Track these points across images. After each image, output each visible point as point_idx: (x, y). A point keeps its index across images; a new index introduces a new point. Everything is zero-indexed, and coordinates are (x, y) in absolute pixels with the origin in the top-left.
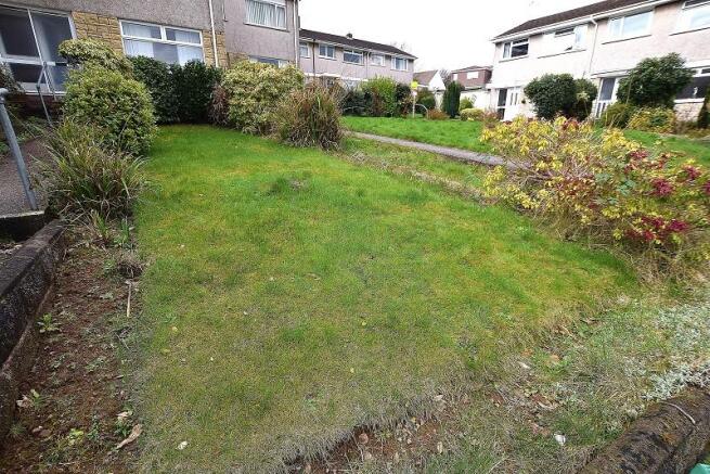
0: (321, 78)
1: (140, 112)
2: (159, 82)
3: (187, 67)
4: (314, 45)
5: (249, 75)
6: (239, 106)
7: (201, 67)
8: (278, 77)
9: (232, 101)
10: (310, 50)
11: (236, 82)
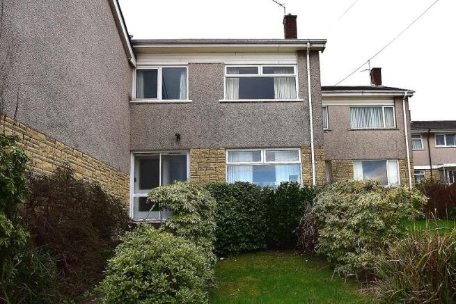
0: (441, 170)
1: (178, 293)
2: (250, 207)
3: (280, 188)
4: (428, 136)
5: (345, 200)
6: (331, 239)
7: (294, 187)
8: (384, 205)
9: (322, 233)
10: (424, 143)
11: (329, 208)
